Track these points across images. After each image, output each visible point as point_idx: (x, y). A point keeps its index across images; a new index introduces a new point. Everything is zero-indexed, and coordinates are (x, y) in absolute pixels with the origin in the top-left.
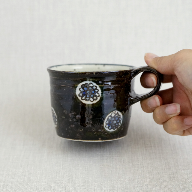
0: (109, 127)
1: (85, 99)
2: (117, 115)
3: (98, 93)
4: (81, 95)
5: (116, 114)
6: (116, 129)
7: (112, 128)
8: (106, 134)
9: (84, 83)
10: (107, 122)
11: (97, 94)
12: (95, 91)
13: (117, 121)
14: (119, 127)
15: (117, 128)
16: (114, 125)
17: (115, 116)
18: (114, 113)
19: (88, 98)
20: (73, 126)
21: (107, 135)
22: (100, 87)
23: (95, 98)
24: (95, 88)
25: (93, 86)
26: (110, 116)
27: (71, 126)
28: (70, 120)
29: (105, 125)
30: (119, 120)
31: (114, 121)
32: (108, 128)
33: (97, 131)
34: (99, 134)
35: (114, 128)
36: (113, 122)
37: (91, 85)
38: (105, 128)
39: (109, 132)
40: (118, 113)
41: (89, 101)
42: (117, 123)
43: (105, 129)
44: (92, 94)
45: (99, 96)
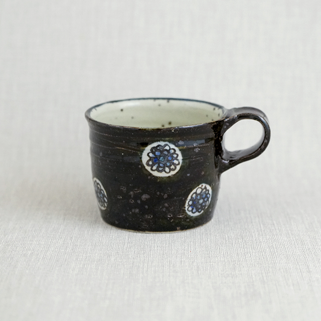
0: (193, 209)
1: (158, 170)
2: (204, 190)
3: (178, 160)
4: (151, 163)
5: (202, 190)
6: (202, 211)
7: (197, 211)
8: (188, 220)
9: (155, 144)
10: (191, 203)
11: (176, 162)
12: (172, 157)
13: (204, 199)
14: (206, 207)
15: (203, 209)
16: (200, 207)
17: (201, 192)
18: (200, 188)
19: (162, 167)
20: (137, 211)
21: (189, 222)
22: (180, 150)
23: (173, 167)
24: (172, 151)
25: (170, 149)
26: (194, 193)
27: (133, 211)
28: (132, 201)
29: (187, 207)
30: (207, 197)
31: (200, 200)
32: (192, 211)
33: (174, 218)
34: (177, 221)
35: (200, 210)
36: (198, 202)
37: (167, 148)
38: (187, 211)
39: (192, 217)
40: (205, 188)
41: (164, 172)
42: (204, 202)
43: (186, 213)
44: (168, 161)
45: (179, 164)
